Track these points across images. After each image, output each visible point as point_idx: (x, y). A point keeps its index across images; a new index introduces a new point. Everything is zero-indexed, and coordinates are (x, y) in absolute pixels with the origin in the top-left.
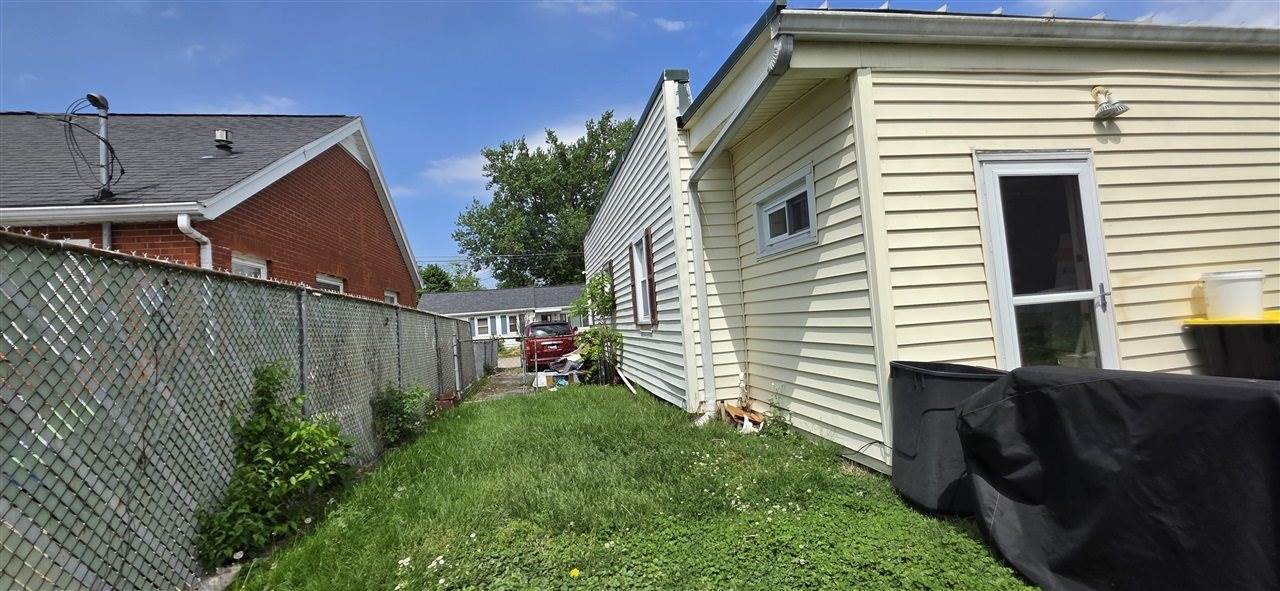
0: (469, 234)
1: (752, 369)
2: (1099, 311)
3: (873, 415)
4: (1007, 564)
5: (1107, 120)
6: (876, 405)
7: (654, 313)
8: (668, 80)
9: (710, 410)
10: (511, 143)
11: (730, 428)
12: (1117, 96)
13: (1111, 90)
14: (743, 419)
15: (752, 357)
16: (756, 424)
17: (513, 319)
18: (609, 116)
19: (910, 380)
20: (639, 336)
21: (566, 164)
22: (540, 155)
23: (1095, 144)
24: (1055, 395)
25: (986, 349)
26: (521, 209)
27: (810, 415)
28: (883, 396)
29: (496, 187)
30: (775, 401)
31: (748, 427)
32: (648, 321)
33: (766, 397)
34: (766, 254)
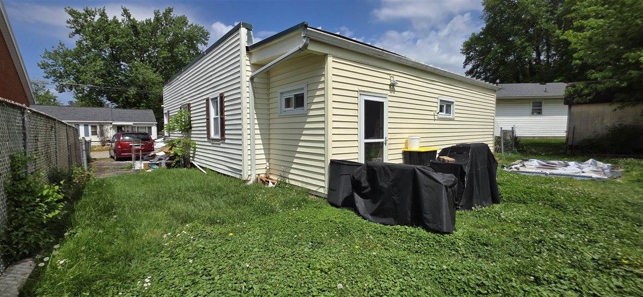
0: (54, 65)
1: (271, 161)
2: (384, 145)
3: (322, 178)
4: (361, 216)
5: (392, 86)
6: (323, 174)
7: (223, 134)
8: (243, 27)
9: (253, 178)
10: (93, 10)
11: (263, 186)
12: (396, 78)
13: (395, 76)
14: (268, 182)
15: (271, 156)
16: (273, 183)
17: (94, 127)
18: (169, 11)
19: (336, 166)
20: (211, 144)
21: (137, 33)
22: (115, 21)
23: (388, 93)
24: (376, 169)
25: (355, 156)
26: (100, 55)
27: (296, 178)
28: (326, 171)
29: (78, 37)
30: (282, 175)
31: (271, 185)
32: (218, 137)
33: (279, 173)
34: (282, 114)
